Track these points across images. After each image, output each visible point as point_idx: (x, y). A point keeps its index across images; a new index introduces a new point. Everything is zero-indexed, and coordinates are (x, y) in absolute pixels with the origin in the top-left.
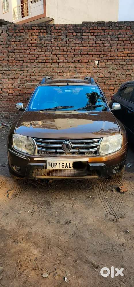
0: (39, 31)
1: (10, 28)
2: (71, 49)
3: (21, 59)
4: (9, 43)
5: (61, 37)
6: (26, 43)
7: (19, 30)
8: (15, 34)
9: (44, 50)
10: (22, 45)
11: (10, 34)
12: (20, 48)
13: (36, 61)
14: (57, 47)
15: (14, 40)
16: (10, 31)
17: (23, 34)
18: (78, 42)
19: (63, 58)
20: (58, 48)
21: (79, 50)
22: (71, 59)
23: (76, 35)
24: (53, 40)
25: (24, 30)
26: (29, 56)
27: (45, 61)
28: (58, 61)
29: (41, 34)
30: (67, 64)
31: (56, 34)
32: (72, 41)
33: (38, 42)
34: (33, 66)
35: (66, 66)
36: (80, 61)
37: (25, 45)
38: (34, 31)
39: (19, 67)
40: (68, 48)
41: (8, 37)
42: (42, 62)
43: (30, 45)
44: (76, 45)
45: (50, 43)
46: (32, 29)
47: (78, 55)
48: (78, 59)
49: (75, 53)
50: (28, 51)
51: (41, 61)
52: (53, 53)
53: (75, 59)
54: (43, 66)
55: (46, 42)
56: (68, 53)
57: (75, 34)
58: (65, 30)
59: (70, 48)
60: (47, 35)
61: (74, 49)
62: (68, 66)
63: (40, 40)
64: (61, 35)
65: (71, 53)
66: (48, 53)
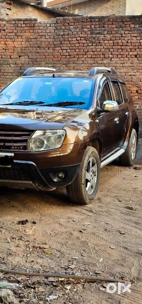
0: (91, 23)
1: (59, 21)
2: (127, 42)
3: (68, 54)
4: (56, 37)
5: (115, 29)
6: (75, 37)
7: (68, 23)
8: (63, 28)
9: (95, 44)
10: (70, 39)
11: (59, 28)
12: (68, 42)
13: (85, 56)
14: (111, 40)
15: (62, 33)
16: (58, 25)
17: (72, 27)
18: (135, 35)
19: (117, 53)
20: (112, 42)
21: (137, 44)
22: (127, 53)
23: (134, 27)
24: (106, 32)
25: (74, 23)
26: (77, 50)
27: (95, 56)
28: (110, 56)
29: (93, 26)
30: (122, 59)
31: (110, 26)
32: (129, 33)
33: (89, 36)
34: (81, 62)
35: (120, 62)
36: (138, 56)
37: (74, 39)
38: (85, 24)
39: (64, 62)
40: (123, 41)
41: (56, 31)
42: (91, 58)
43: (79, 38)
44: (133, 38)
45: (102, 37)
46: (83, 22)
47: (136, 49)
48: (135, 53)
49: (131, 47)
50: (76, 45)
51: (90, 56)
52: (105, 47)
53: (131, 53)
54: (92, 62)
55: (98, 36)
56: (123, 47)
57: (132, 26)
58: (121, 22)
59: (125, 42)
60: (99, 27)
61: (131, 42)
62: (122, 62)
63: (92, 33)
64: (116, 27)
65: (127, 47)
66: (100, 47)
